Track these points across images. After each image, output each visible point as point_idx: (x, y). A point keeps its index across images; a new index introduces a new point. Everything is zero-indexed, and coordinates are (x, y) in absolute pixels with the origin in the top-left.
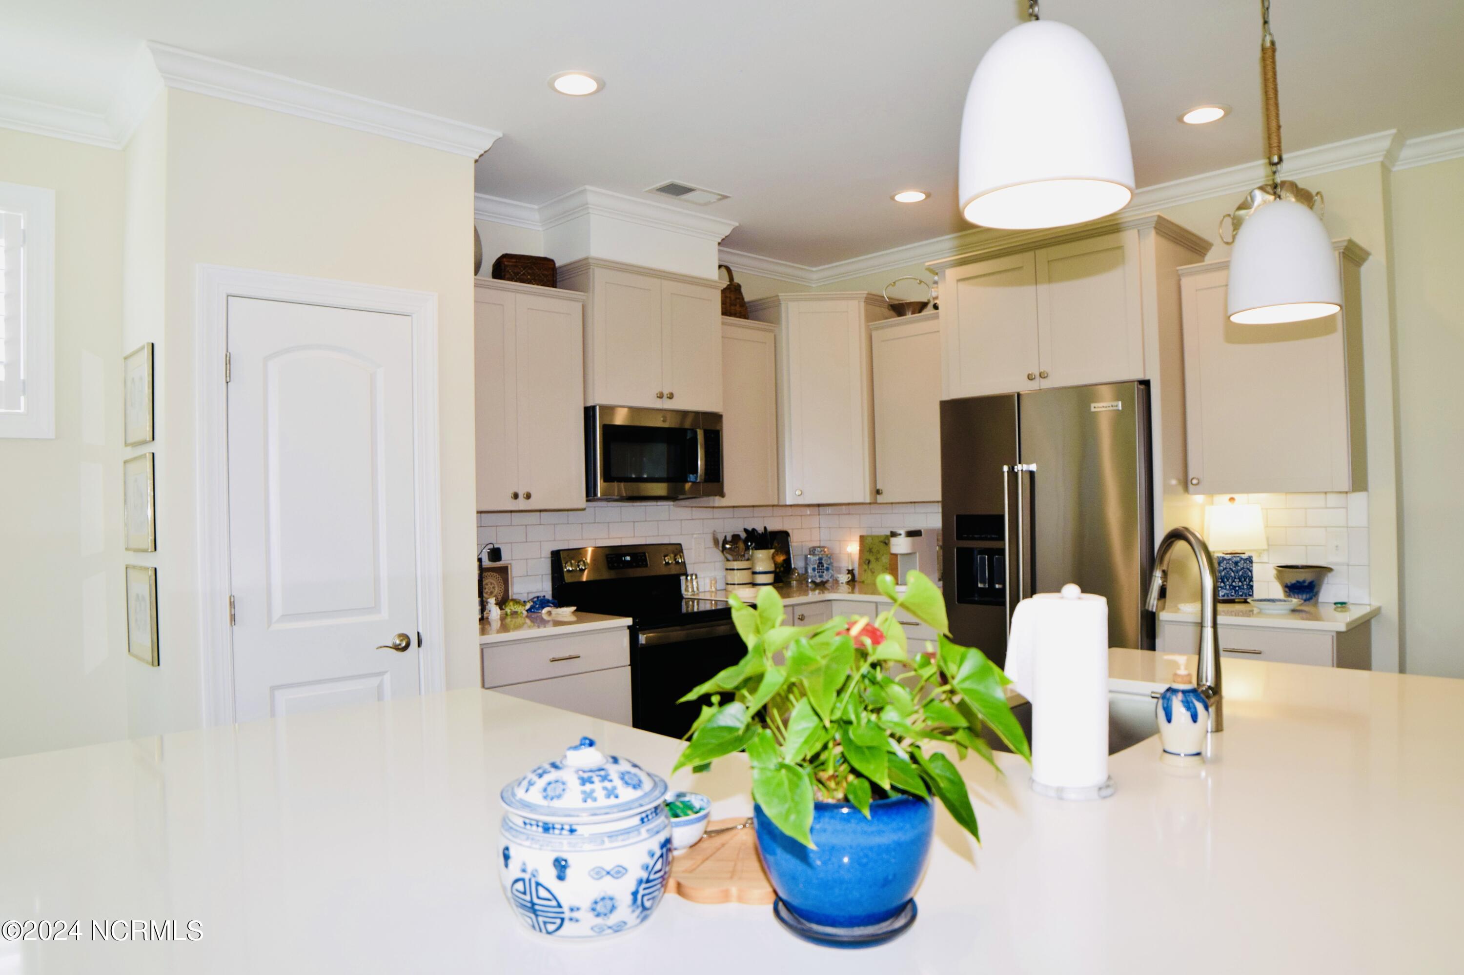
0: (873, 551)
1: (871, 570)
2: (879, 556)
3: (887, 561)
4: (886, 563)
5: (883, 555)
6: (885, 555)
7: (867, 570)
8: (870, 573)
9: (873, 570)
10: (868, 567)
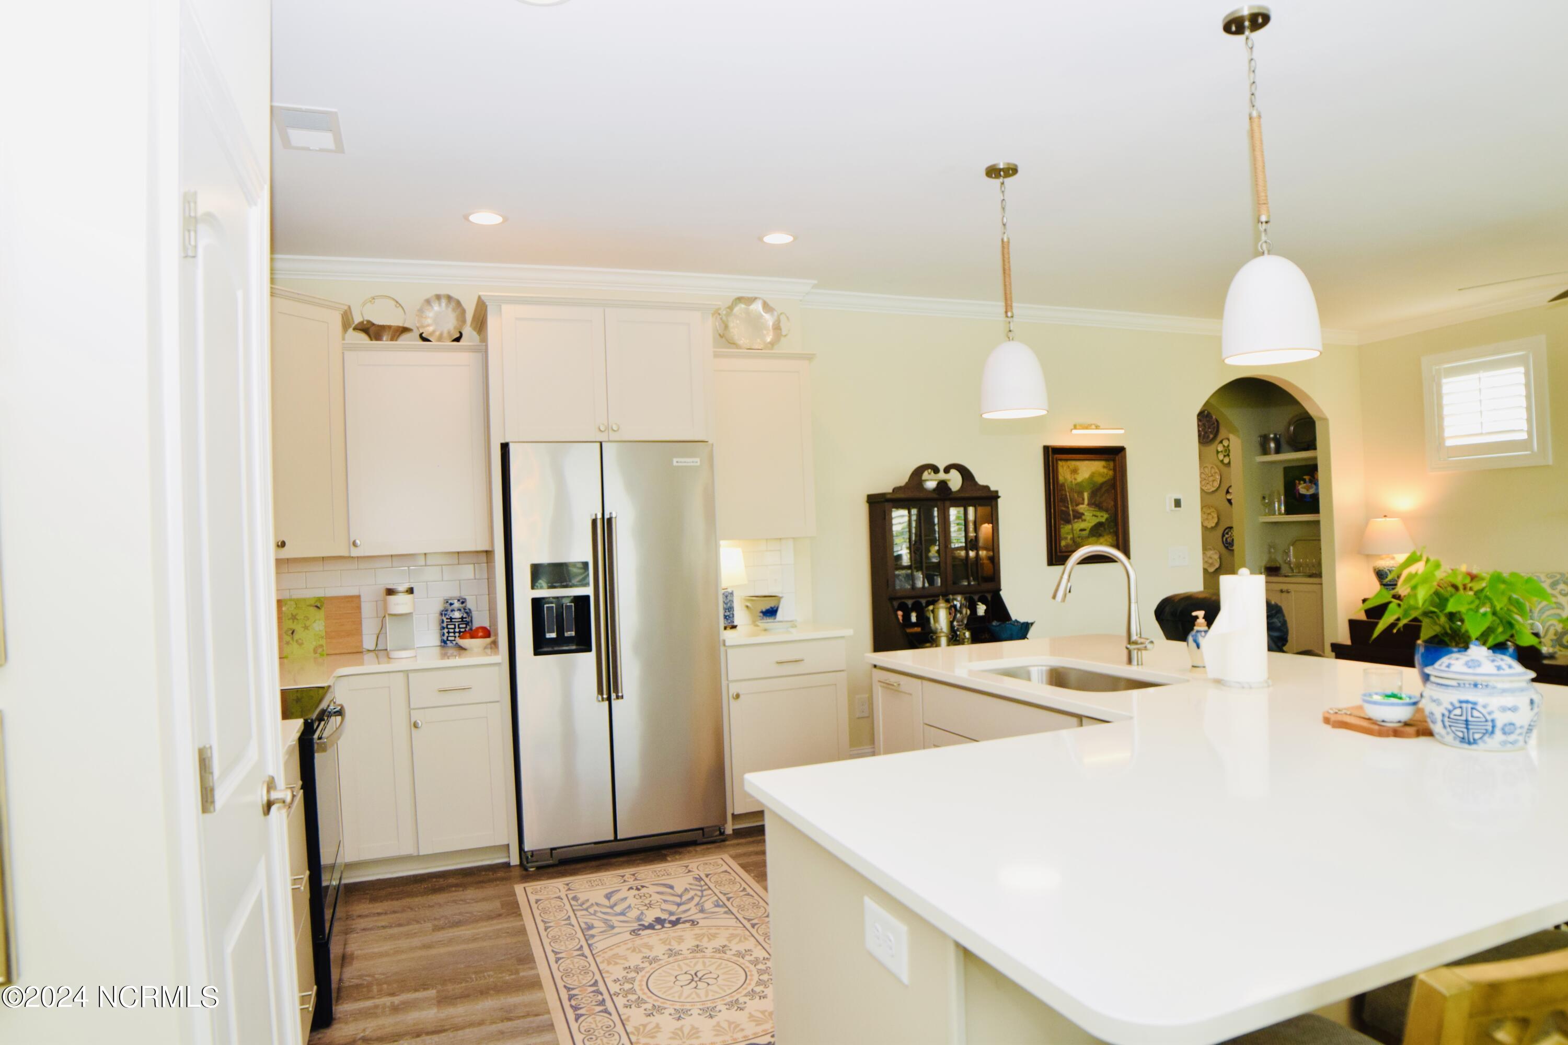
0: (299, 618)
1: (297, 641)
2: (308, 623)
3: (322, 628)
4: (320, 631)
5: (315, 621)
6: (317, 622)
7: (291, 642)
8: (295, 645)
9: (300, 641)
10: (293, 638)
